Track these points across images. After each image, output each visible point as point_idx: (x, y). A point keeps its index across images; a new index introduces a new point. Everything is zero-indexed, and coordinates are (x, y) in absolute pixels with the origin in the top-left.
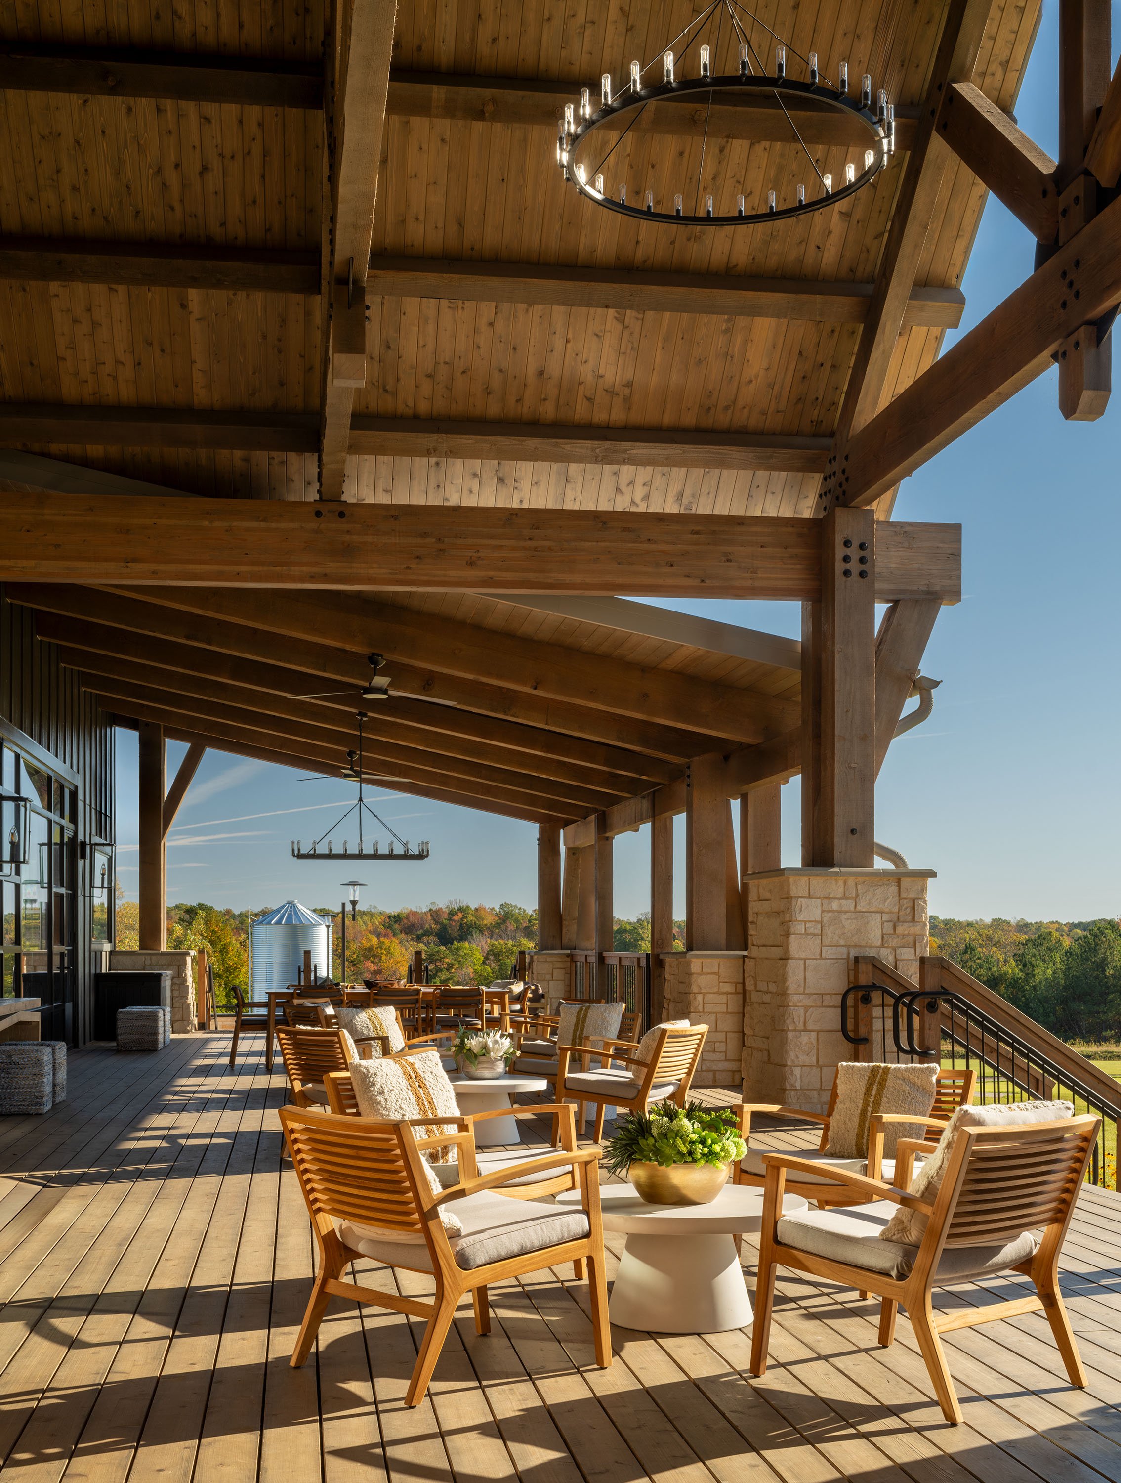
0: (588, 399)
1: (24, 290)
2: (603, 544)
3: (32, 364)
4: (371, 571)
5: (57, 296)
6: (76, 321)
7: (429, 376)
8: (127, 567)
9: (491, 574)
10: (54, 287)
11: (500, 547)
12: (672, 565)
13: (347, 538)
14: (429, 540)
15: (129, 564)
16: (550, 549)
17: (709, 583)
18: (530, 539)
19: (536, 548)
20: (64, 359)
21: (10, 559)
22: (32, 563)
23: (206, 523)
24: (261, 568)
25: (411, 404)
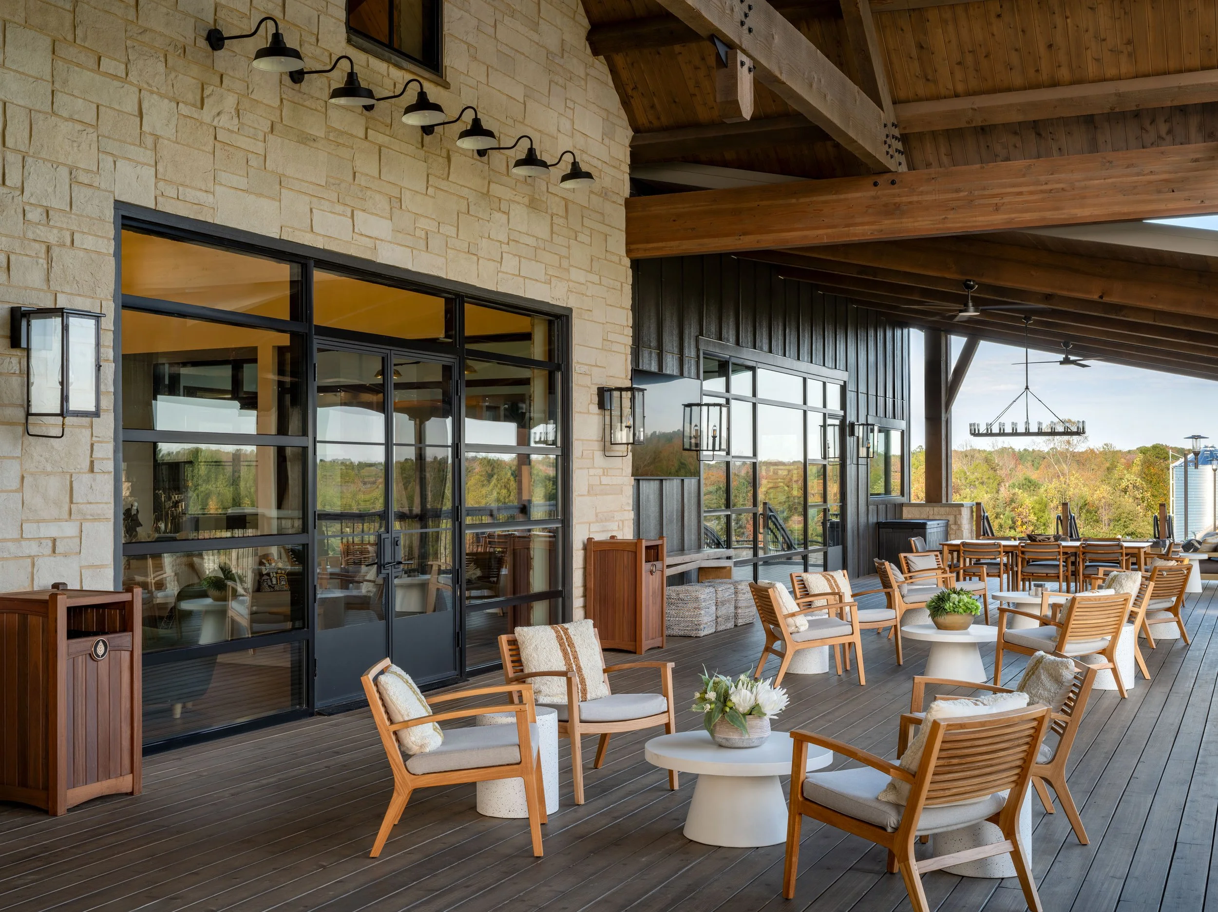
0: (1097, 60)
1: (659, 53)
2: (1110, 181)
3: (675, 102)
4: (916, 224)
5: (680, 53)
6: (697, 68)
7: (959, 63)
8: (740, 239)
9: (1013, 216)
10: (677, 48)
11: (1021, 193)
12: (1173, 191)
13: (897, 200)
14: (962, 194)
15: (741, 237)
16: (1063, 189)
17: (1207, 203)
18: (1046, 184)
19: (1051, 190)
20: (695, 95)
21: (662, 242)
22: (677, 243)
23: (794, 201)
24: (834, 230)
25: (950, 87)
